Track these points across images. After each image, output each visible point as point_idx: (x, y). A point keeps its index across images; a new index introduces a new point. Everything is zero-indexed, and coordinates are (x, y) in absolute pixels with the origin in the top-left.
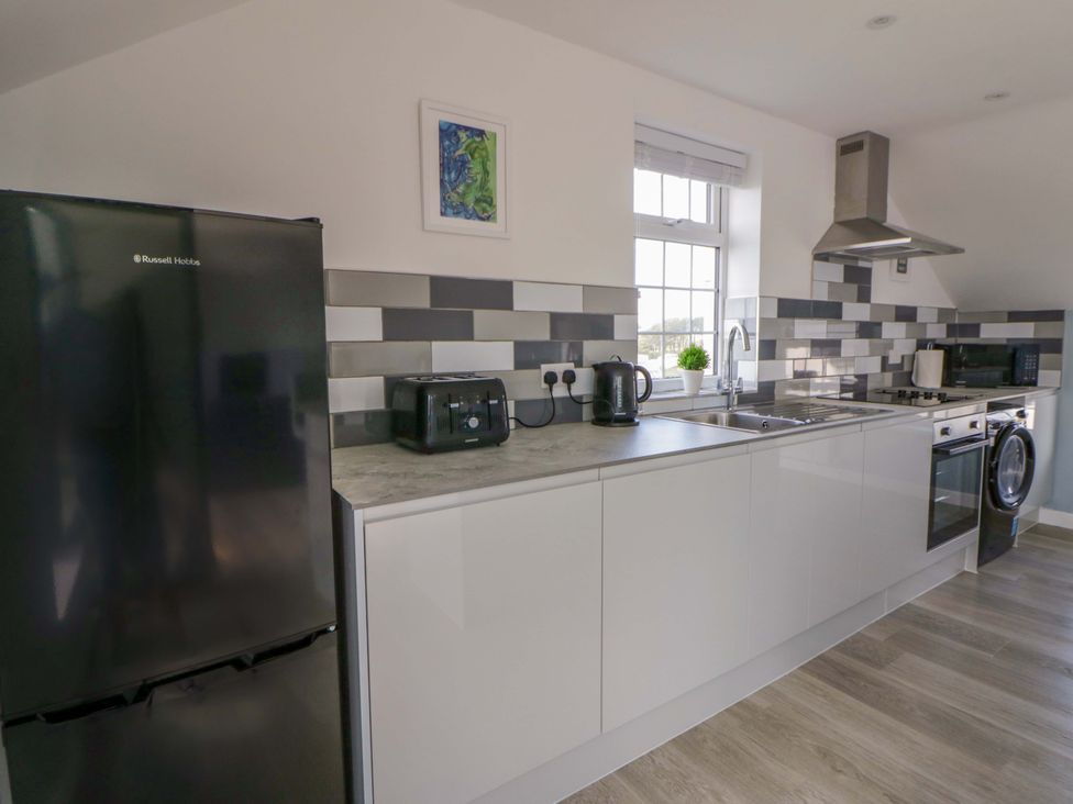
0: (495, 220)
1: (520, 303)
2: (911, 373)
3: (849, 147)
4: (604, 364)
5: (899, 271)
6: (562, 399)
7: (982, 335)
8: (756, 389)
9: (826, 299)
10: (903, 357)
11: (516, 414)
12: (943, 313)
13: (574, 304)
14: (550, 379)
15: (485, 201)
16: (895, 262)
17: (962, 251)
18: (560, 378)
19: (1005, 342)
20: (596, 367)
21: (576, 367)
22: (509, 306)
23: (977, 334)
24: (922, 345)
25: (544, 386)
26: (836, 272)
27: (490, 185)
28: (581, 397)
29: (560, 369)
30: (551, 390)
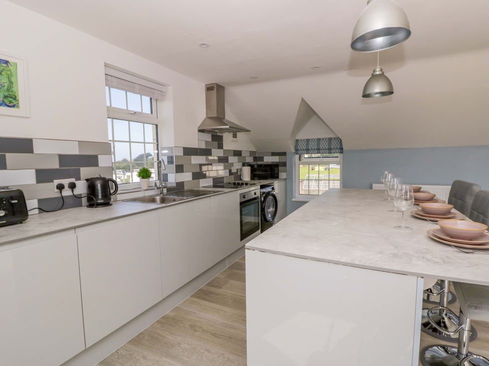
0: (18, 107)
1: (36, 150)
2: (241, 175)
3: (209, 88)
4: (92, 179)
5: (233, 137)
6: (68, 197)
7: (265, 161)
8: (175, 185)
9: (204, 148)
10: (237, 170)
11: (39, 205)
12: (252, 153)
13: (74, 150)
14: (60, 187)
15: (11, 97)
16: (232, 134)
17: (250, 131)
18: (66, 186)
19: (271, 163)
20: (87, 180)
21: (76, 180)
22: (32, 152)
23: (263, 161)
24: (244, 165)
25: (57, 190)
26: (208, 137)
27: (14, 89)
28: (81, 195)
29: (66, 182)
30: (61, 192)
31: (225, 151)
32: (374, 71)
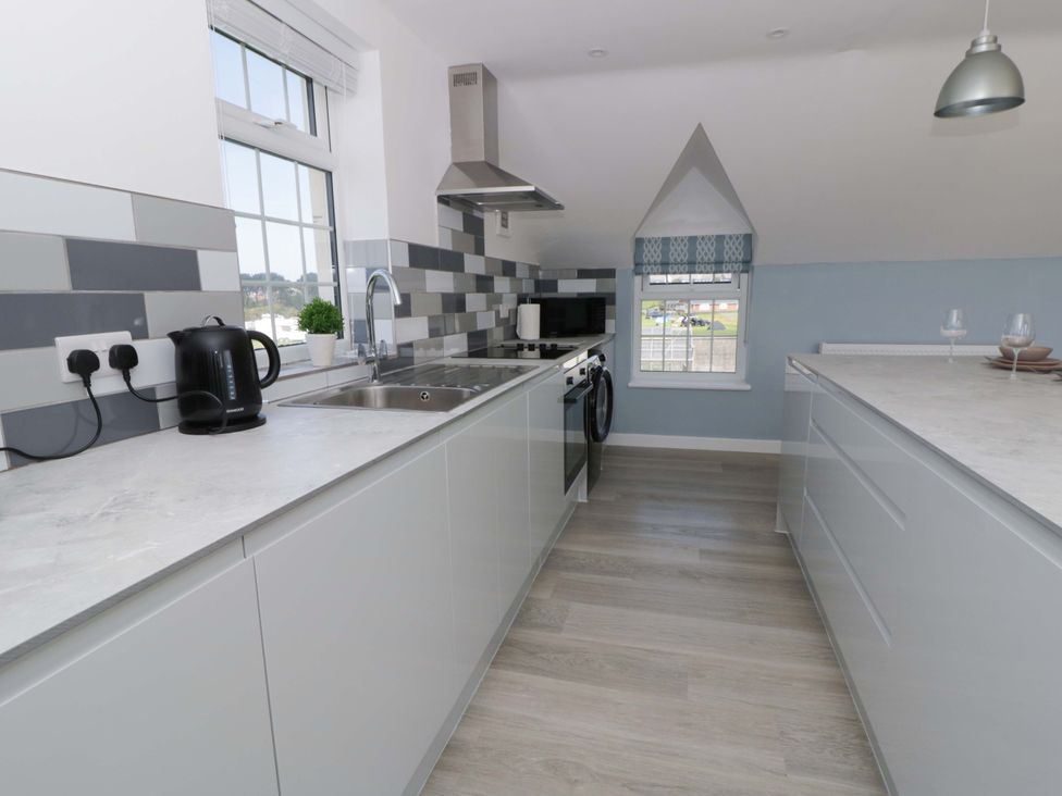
3: (462, 78)
4: (194, 331)
5: (502, 225)
6: (114, 398)
7: (560, 290)
8: (395, 353)
9: (451, 248)
10: (510, 311)
11: (6, 439)
12: (533, 269)
14: (84, 364)
18: (104, 359)
20: (175, 336)
21: (134, 338)
23: (556, 290)
24: (522, 300)
26: (456, 219)
28: (152, 390)
29: (100, 343)
30: (87, 384)
31: (490, 261)
32: (974, 44)
